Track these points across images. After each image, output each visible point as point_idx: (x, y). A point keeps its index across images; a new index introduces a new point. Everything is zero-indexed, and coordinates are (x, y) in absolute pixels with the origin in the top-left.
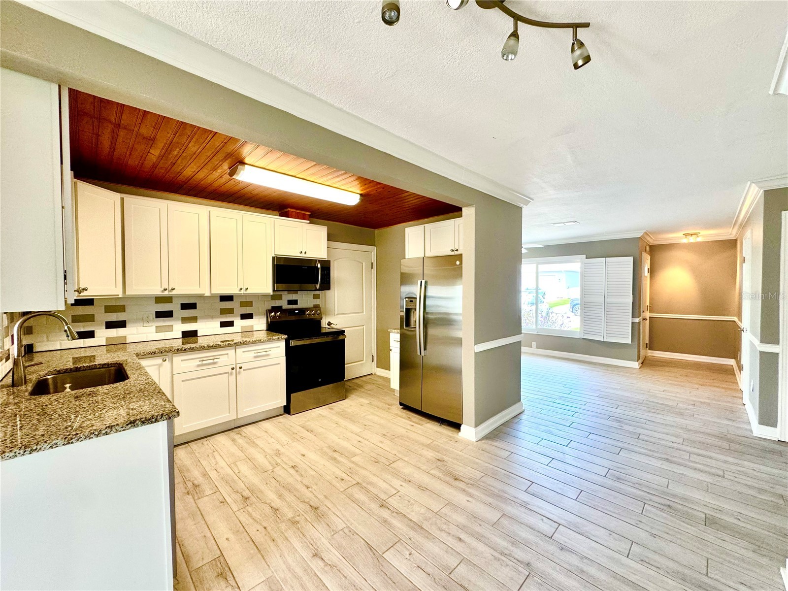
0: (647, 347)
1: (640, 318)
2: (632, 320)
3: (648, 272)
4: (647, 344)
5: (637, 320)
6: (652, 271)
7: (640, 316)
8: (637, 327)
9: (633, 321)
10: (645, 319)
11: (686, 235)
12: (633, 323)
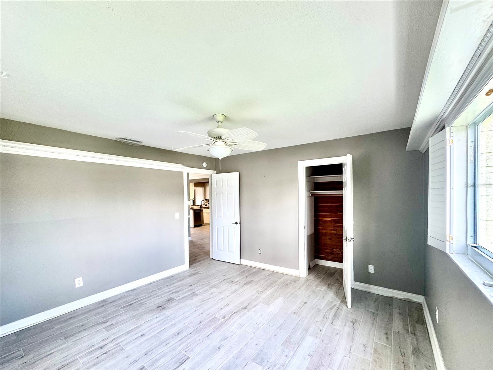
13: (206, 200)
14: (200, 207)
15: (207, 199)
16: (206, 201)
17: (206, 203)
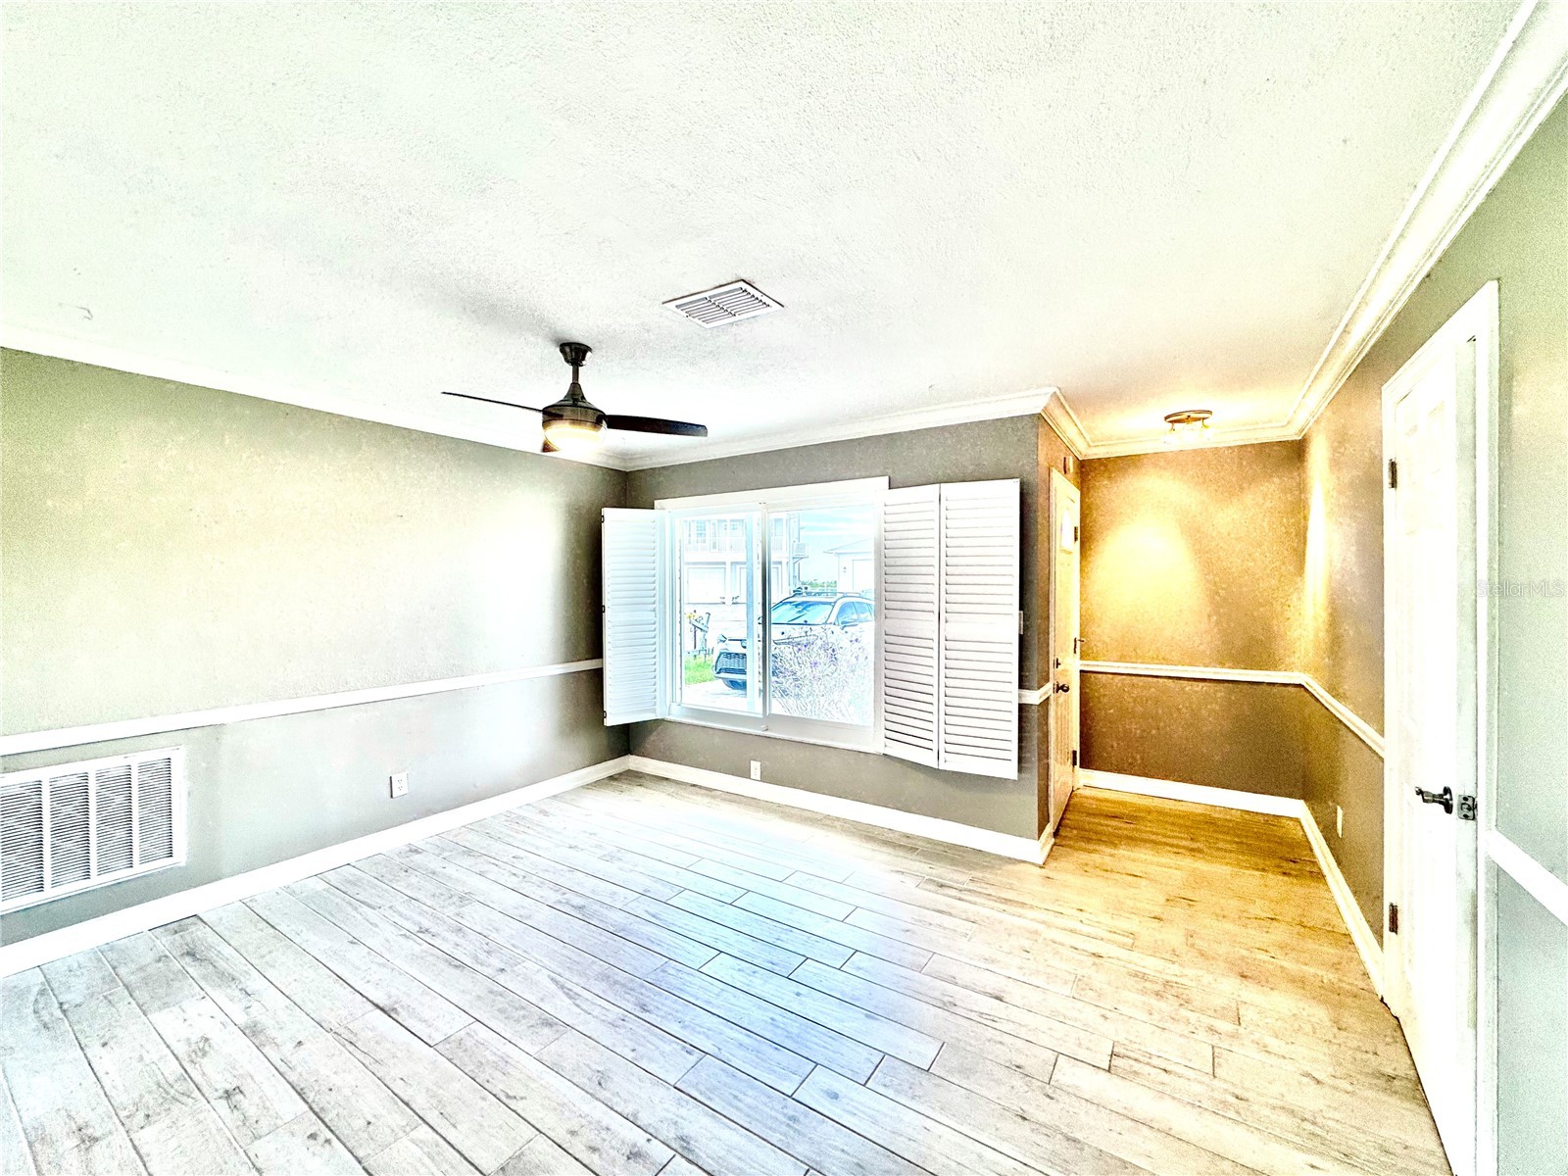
0: (1074, 763)
1: (1043, 690)
2: (1020, 696)
3: (1076, 539)
4: (1074, 753)
5: (1033, 697)
6: (1086, 537)
7: (1048, 681)
8: (1034, 715)
9: (1024, 701)
10: (1064, 688)
11: (1174, 419)
12: (1022, 708)
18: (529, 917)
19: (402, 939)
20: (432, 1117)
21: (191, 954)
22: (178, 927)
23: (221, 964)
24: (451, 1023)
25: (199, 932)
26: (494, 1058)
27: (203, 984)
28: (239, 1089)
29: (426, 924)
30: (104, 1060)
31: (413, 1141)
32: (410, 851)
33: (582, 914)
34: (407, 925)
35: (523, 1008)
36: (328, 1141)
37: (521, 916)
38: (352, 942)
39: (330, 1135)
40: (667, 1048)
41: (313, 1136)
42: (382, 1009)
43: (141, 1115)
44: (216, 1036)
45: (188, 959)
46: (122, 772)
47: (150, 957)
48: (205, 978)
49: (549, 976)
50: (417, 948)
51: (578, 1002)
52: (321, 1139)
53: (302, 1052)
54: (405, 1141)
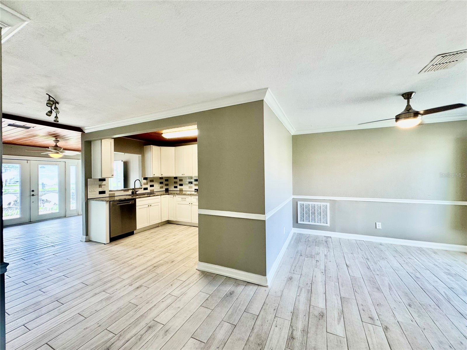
13: (145, 179)
14: (133, 192)
15: (146, 177)
16: (145, 181)
17: (144, 184)
18: (398, 271)
19: (362, 258)
20: (340, 283)
21: (326, 242)
22: (328, 237)
23: (329, 245)
24: (357, 275)
25: (330, 239)
26: (360, 285)
27: (325, 246)
28: (318, 261)
29: (369, 258)
30: (308, 249)
31: (334, 284)
32: (380, 244)
33: (416, 279)
34: (365, 256)
35: (375, 283)
36: (323, 274)
37: (395, 269)
38: (351, 253)
39: (324, 274)
40: (407, 316)
41: (322, 272)
42: (347, 265)
43: (307, 256)
44: (321, 254)
45: (325, 242)
46: (320, 205)
47: (321, 239)
48: (325, 245)
49: (389, 283)
50: (363, 261)
51: (390, 291)
52: (323, 273)
53: (330, 263)
54: (333, 283)
